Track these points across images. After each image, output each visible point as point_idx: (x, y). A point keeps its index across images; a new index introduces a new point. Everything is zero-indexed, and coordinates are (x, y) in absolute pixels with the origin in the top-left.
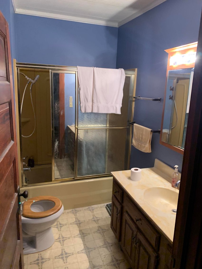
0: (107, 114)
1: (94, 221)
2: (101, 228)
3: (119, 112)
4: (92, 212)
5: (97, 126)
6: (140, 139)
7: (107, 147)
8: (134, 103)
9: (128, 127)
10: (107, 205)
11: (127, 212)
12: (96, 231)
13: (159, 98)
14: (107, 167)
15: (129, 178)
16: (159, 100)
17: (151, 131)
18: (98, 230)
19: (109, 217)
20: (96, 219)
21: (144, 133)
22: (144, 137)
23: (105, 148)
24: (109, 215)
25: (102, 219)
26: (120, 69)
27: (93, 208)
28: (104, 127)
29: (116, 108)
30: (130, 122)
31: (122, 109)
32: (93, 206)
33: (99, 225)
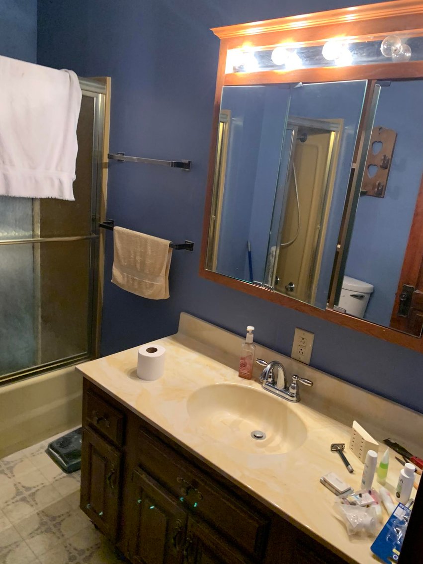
0: (33, 200)
1: (24, 500)
2: (47, 516)
3: (69, 195)
4: (10, 475)
5: (6, 234)
6: (138, 266)
7: (39, 295)
8: (106, 172)
9: (94, 235)
10: (51, 446)
11: (141, 466)
12: (36, 527)
13: (186, 161)
14: (40, 346)
15: (135, 374)
16: (186, 166)
17: (171, 245)
18: (42, 524)
19: (64, 477)
20: (26, 494)
21: (149, 252)
22: (149, 261)
23: (34, 297)
24: (60, 470)
25: (44, 486)
26: (63, 70)
27: (12, 464)
28: (29, 237)
29: (61, 182)
30: (102, 223)
31: (76, 185)
32: (9, 458)
33: (41, 507)
